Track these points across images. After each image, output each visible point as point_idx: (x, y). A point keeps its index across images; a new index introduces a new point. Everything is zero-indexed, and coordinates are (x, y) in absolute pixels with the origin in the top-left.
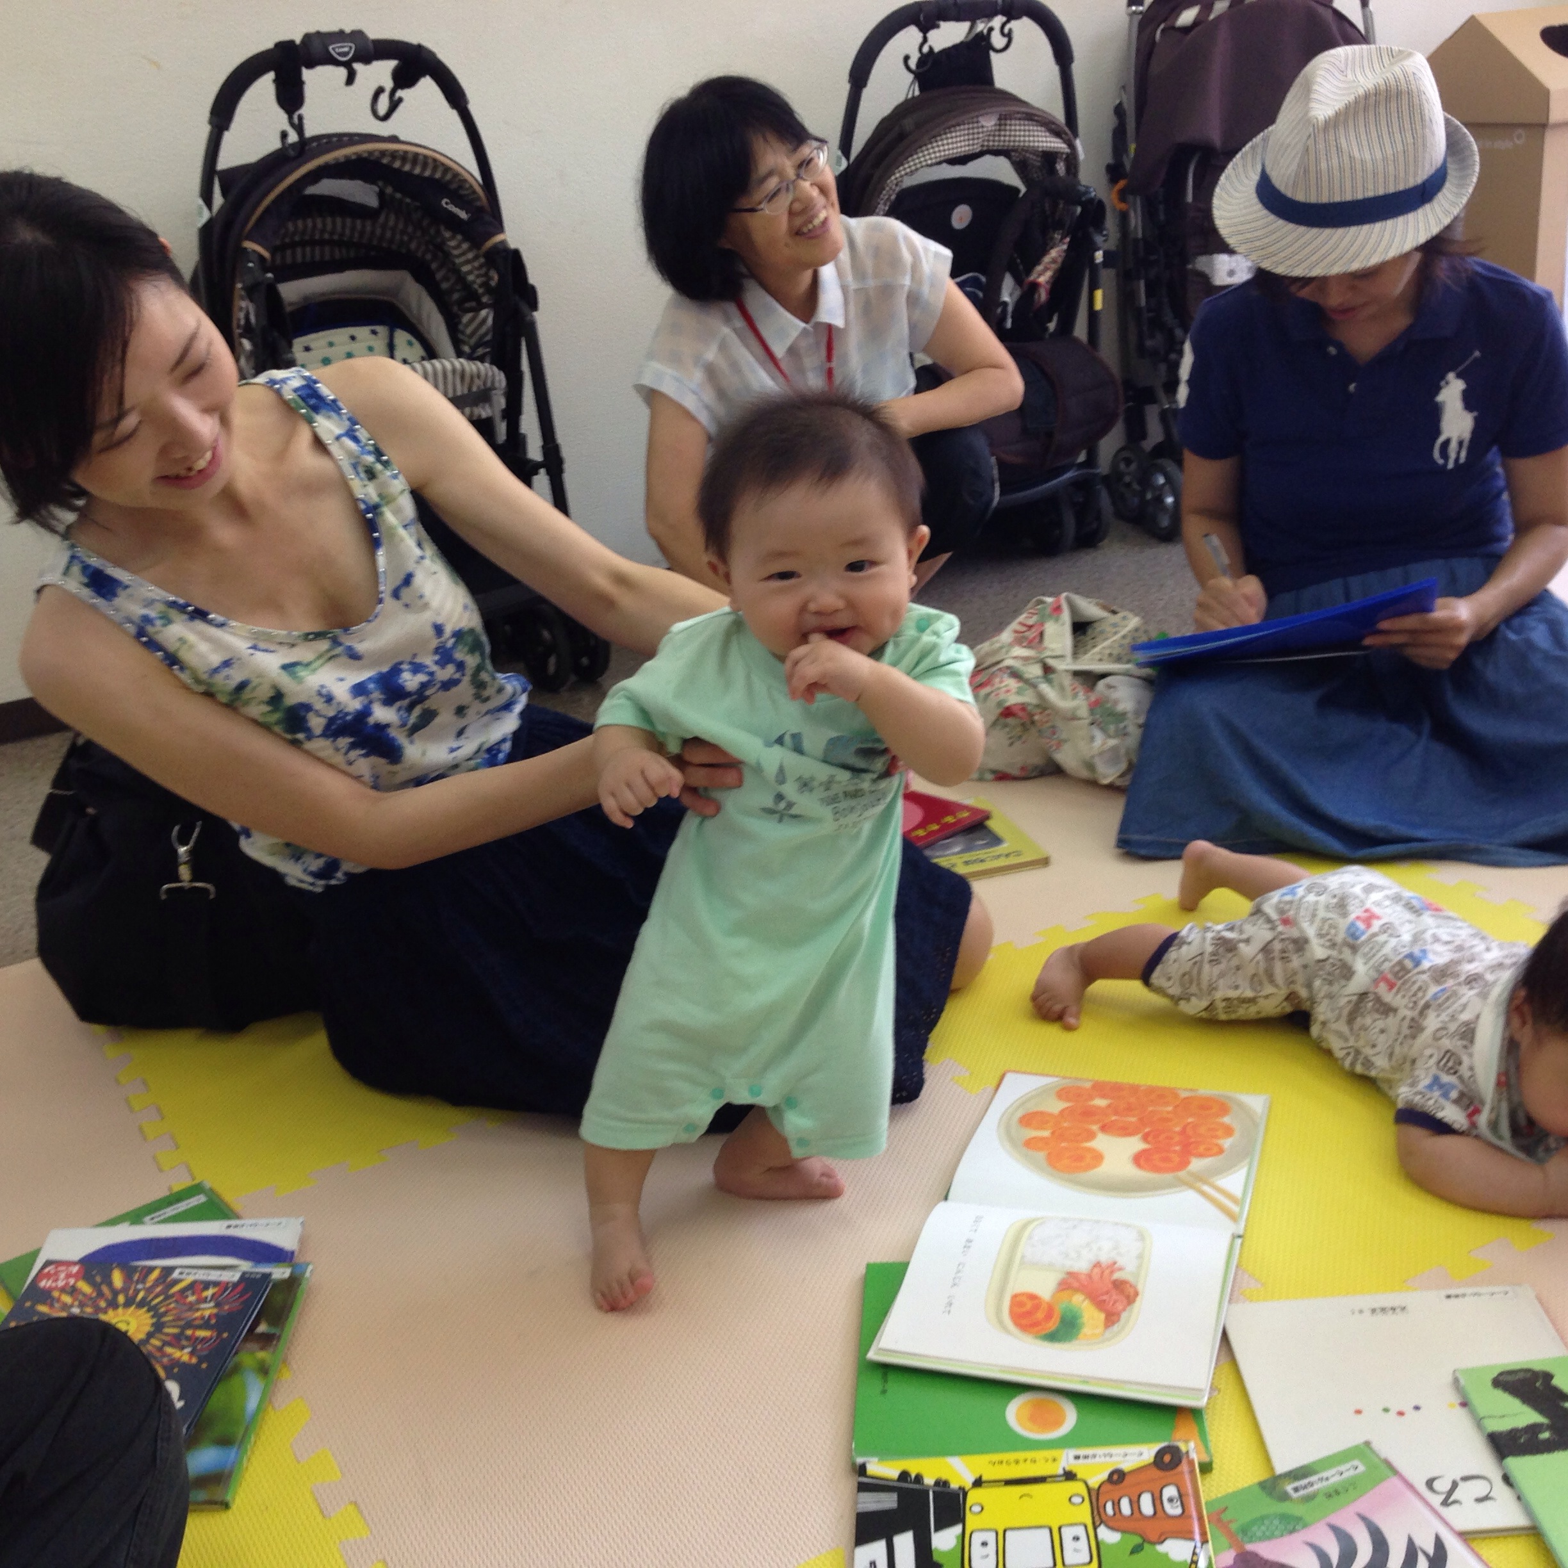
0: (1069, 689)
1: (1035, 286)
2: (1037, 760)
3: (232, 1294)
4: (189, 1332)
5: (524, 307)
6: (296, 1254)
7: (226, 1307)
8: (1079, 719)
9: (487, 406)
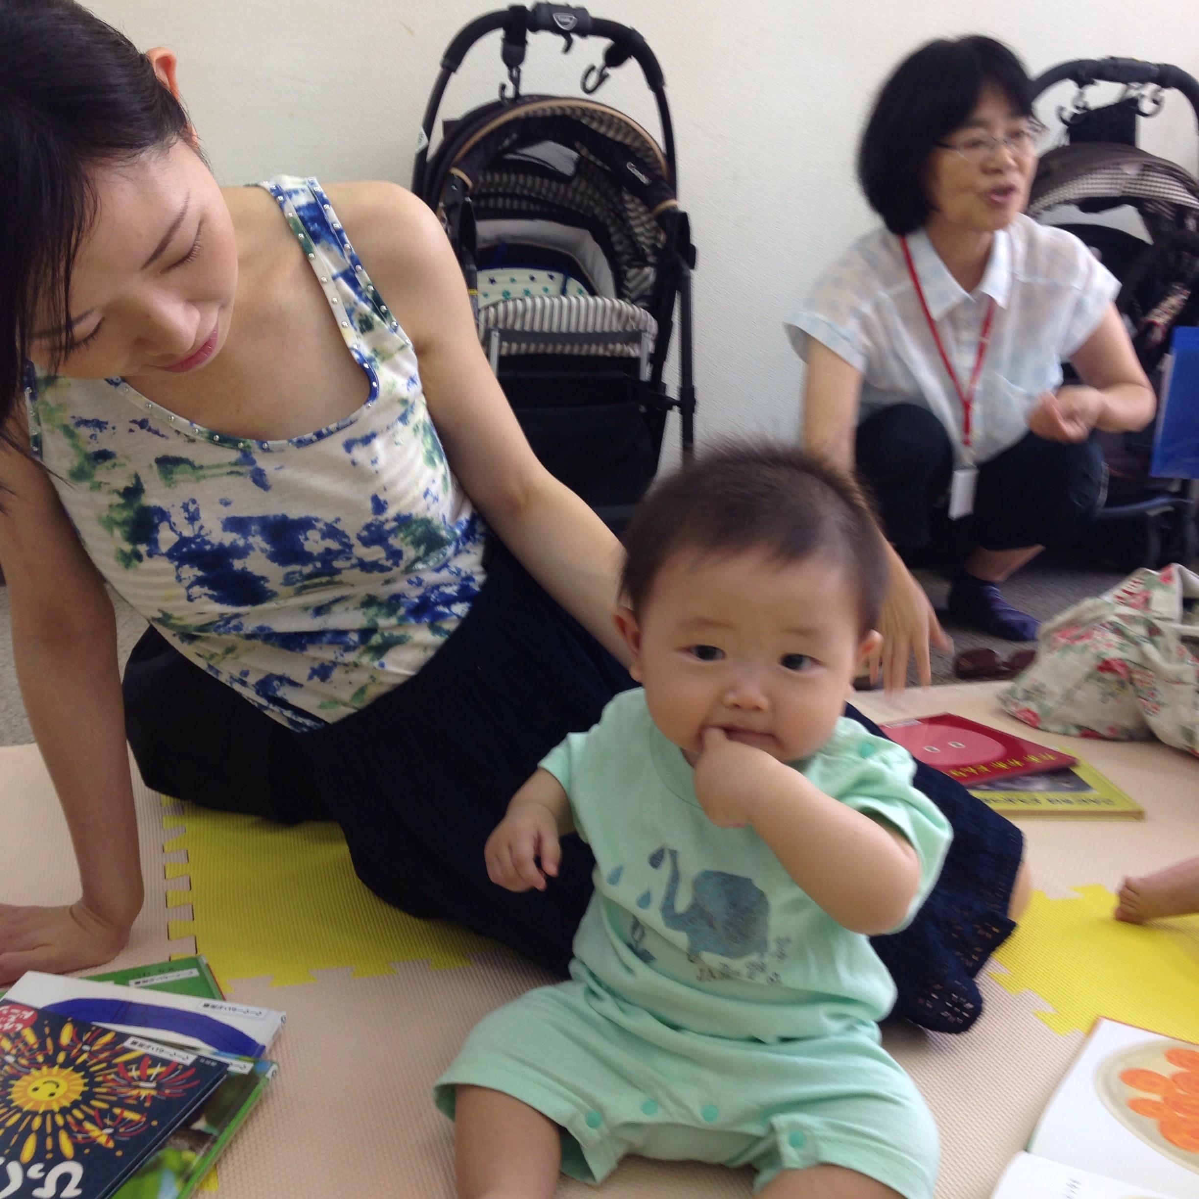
0: (1175, 655)
1: (1152, 325)
2: (1128, 722)
3: (180, 1078)
4: (117, 1111)
5: (685, 266)
6: (267, 1050)
7: (167, 1091)
8: (1184, 683)
9: (636, 346)
